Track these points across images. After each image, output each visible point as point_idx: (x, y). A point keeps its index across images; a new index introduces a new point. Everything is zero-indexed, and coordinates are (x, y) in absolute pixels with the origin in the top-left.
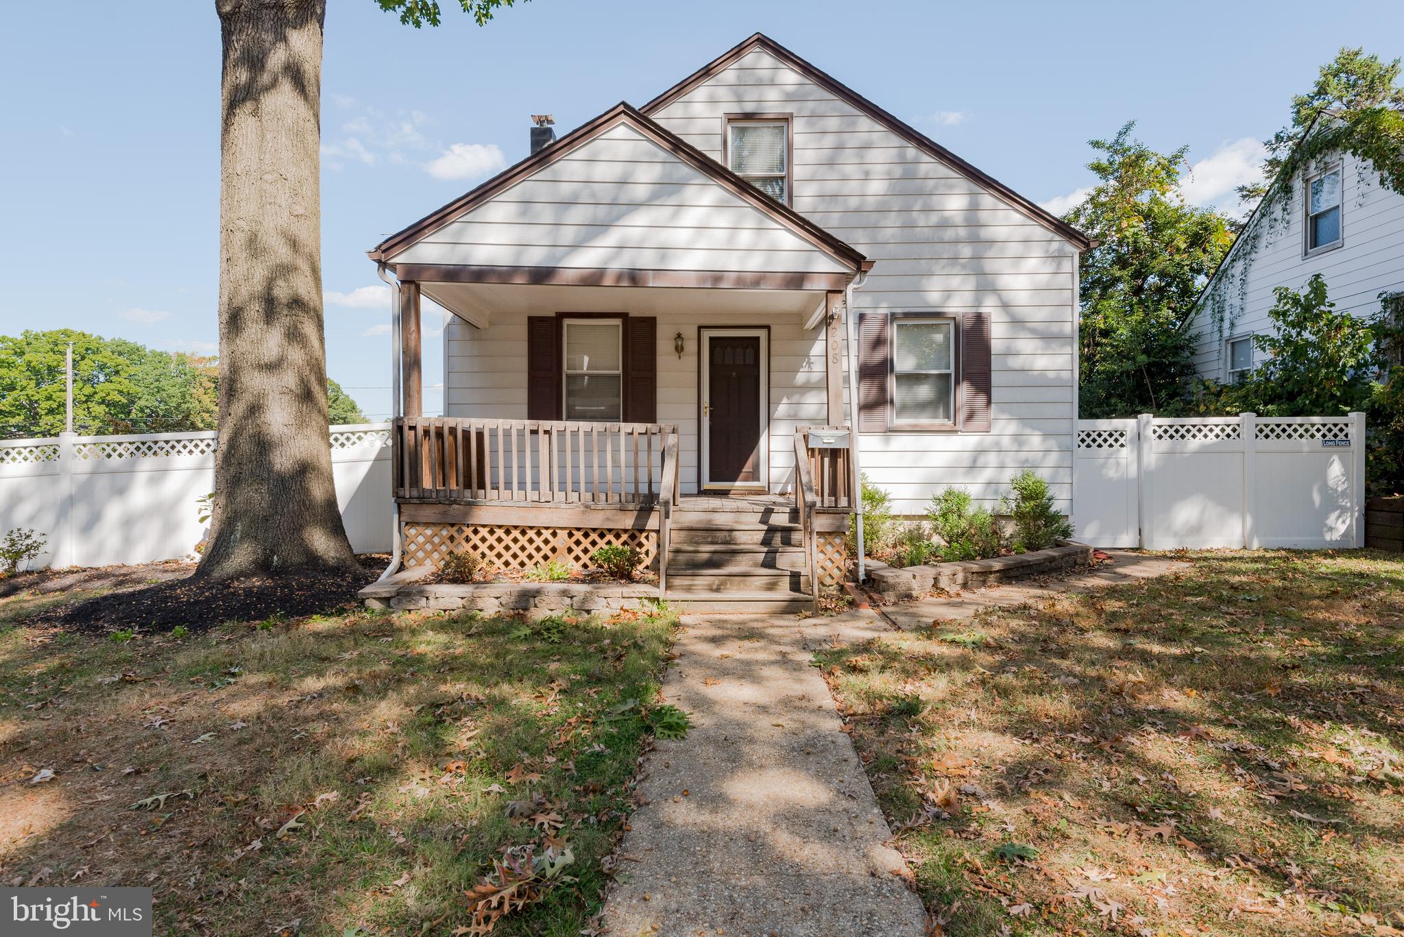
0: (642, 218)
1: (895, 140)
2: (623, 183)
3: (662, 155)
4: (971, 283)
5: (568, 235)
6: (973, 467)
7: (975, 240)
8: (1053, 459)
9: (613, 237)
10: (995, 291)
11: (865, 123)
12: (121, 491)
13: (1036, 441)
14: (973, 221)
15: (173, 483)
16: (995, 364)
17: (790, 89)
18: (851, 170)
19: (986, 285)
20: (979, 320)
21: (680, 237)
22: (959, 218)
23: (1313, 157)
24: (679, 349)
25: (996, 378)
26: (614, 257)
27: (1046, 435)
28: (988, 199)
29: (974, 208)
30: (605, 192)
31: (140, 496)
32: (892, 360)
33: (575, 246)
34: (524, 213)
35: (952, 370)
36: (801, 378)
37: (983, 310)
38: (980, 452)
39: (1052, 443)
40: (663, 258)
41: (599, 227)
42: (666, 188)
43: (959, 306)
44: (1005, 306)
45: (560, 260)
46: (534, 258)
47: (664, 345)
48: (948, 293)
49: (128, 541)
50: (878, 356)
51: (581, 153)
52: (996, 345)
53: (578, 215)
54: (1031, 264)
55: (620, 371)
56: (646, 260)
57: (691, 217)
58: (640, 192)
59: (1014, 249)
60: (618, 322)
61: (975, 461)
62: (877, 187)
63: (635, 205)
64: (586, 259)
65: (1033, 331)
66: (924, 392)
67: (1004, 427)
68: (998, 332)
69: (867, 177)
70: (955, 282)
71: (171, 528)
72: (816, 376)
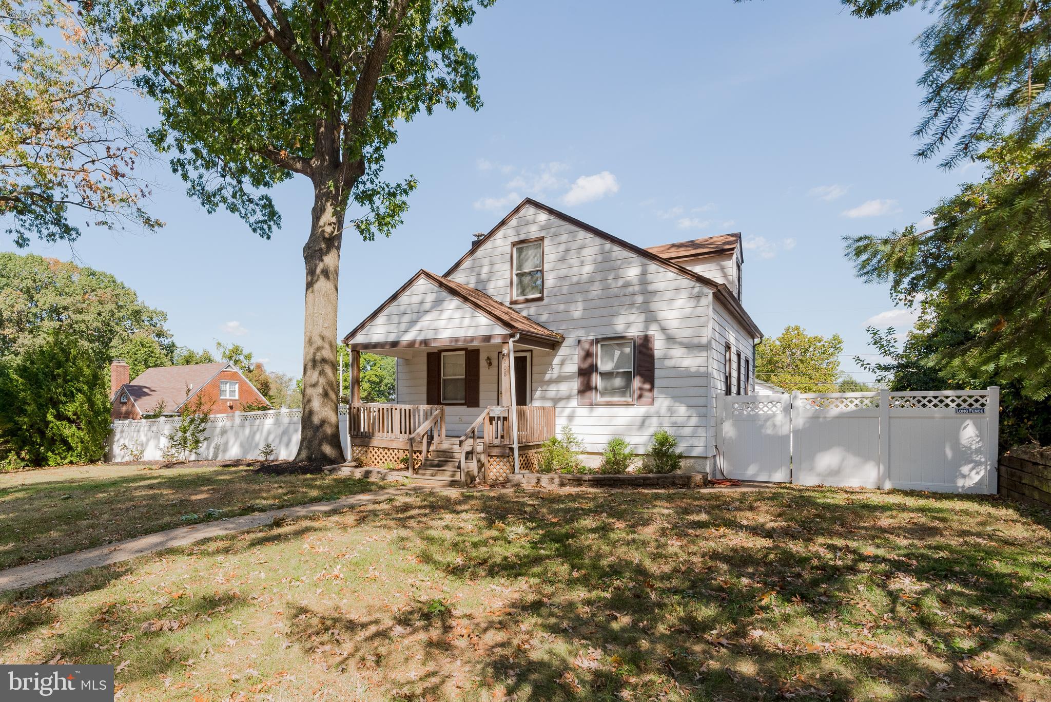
0: (428, 317)
1: (598, 241)
2: (422, 303)
3: (436, 290)
4: (642, 318)
5: (403, 327)
6: (642, 426)
7: (645, 292)
8: (694, 421)
9: (418, 327)
10: (656, 321)
11: (582, 234)
13: (682, 410)
14: (643, 280)
16: (657, 364)
17: (543, 223)
18: (574, 262)
19: (651, 318)
20: (647, 339)
21: (442, 324)
22: (635, 281)
24: (490, 364)
25: (657, 373)
26: (419, 334)
27: (689, 407)
28: (653, 267)
29: (644, 273)
30: (415, 308)
32: (596, 365)
33: (406, 331)
34: (389, 320)
35: (632, 370)
36: (548, 377)
37: (649, 333)
38: (646, 417)
39: (693, 412)
40: (436, 334)
41: (413, 323)
42: (438, 303)
43: (635, 332)
44: (663, 329)
45: (400, 338)
46: (392, 338)
47: (483, 363)
48: (629, 325)
50: (588, 363)
51: (407, 293)
52: (658, 353)
53: (406, 318)
54: (679, 303)
55: (464, 377)
56: (430, 335)
57: (446, 315)
58: (427, 306)
59: (669, 295)
60: (463, 352)
61: (643, 422)
62: (588, 269)
63: (426, 312)
64: (408, 337)
65: (681, 344)
66: (618, 382)
67: (662, 402)
68: (659, 346)
69: (582, 264)
70: (632, 318)
72: (555, 376)
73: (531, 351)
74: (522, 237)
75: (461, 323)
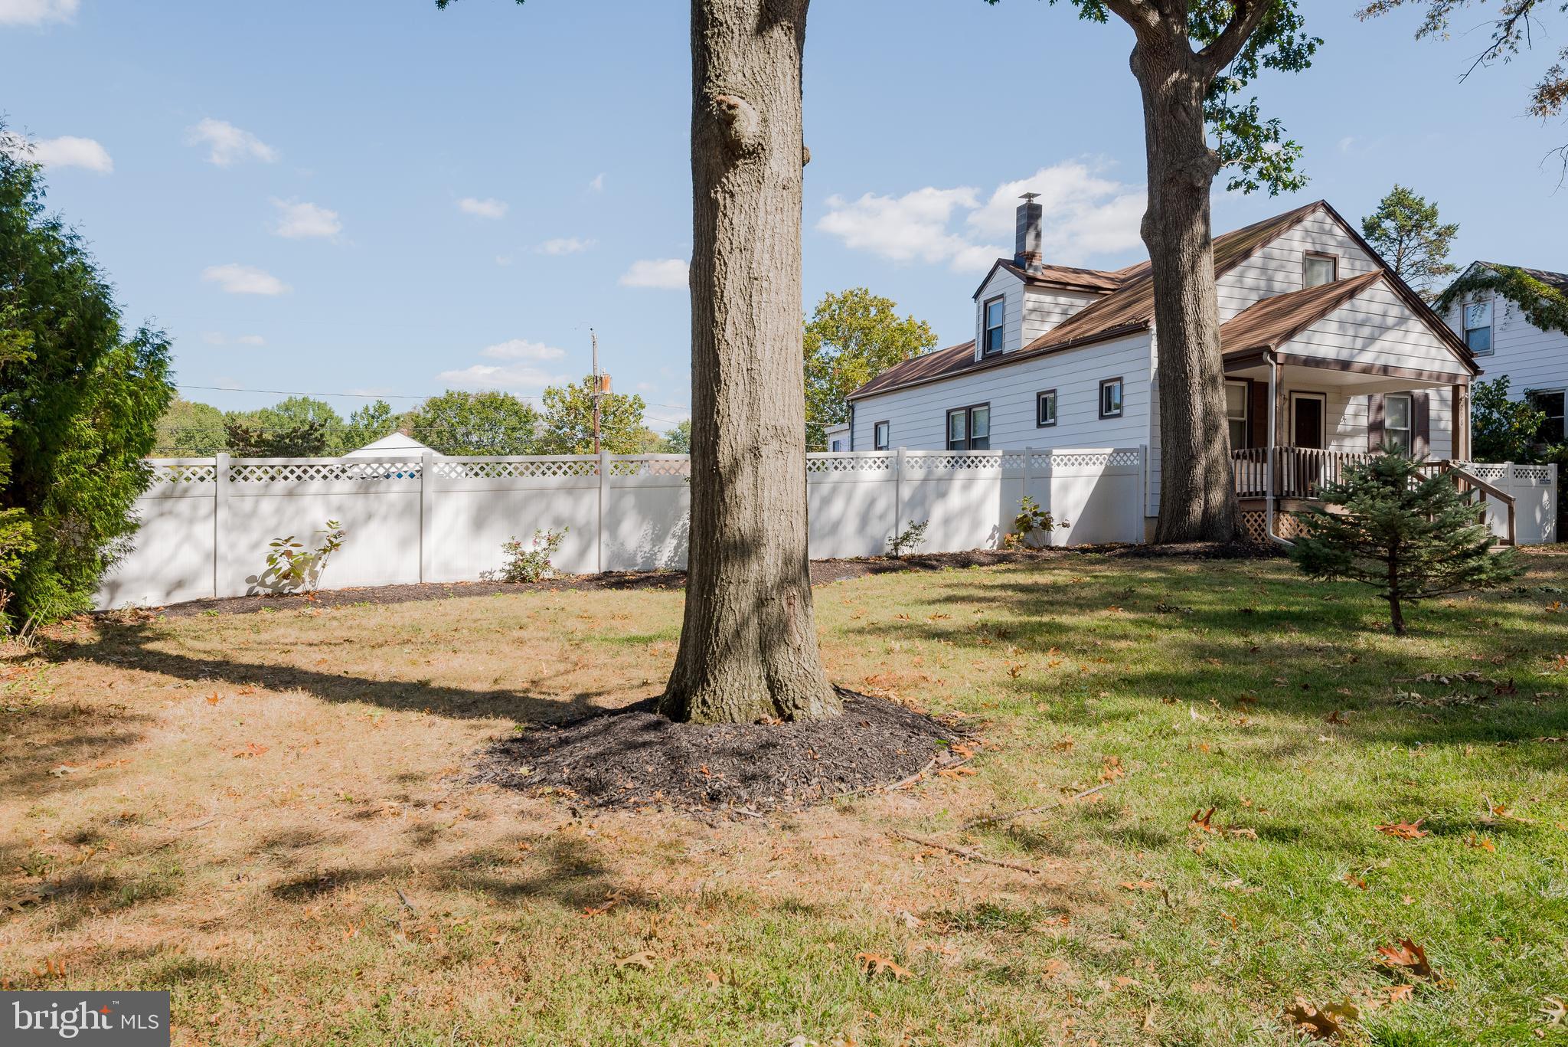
0: (1391, 336)
2: (1384, 315)
3: (1399, 302)
5: (1359, 343)
9: (1378, 346)
12: (942, 495)
15: (978, 488)
16: (1432, 426)
17: (1339, 238)
21: (1407, 349)
23: (1470, 290)
25: (1432, 435)
26: (1377, 358)
30: (1377, 320)
31: (956, 499)
32: (1384, 421)
33: (1362, 350)
34: (1340, 328)
35: (1409, 428)
36: (1340, 428)
37: (1428, 394)
40: (1399, 360)
41: (1372, 339)
42: (1402, 320)
45: (1354, 357)
46: (1344, 355)
49: (947, 537)
50: (1379, 418)
52: (1433, 414)
53: (1366, 331)
55: (1245, 418)
56: (1392, 361)
57: (1412, 338)
58: (1390, 321)
60: (1244, 384)
63: (1388, 328)
64: (1366, 358)
68: (1433, 406)
71: (976, 525)
72: (1349, 428)
73: (1325, 394)
74: (1319, 248)
75: (1428, 352)
